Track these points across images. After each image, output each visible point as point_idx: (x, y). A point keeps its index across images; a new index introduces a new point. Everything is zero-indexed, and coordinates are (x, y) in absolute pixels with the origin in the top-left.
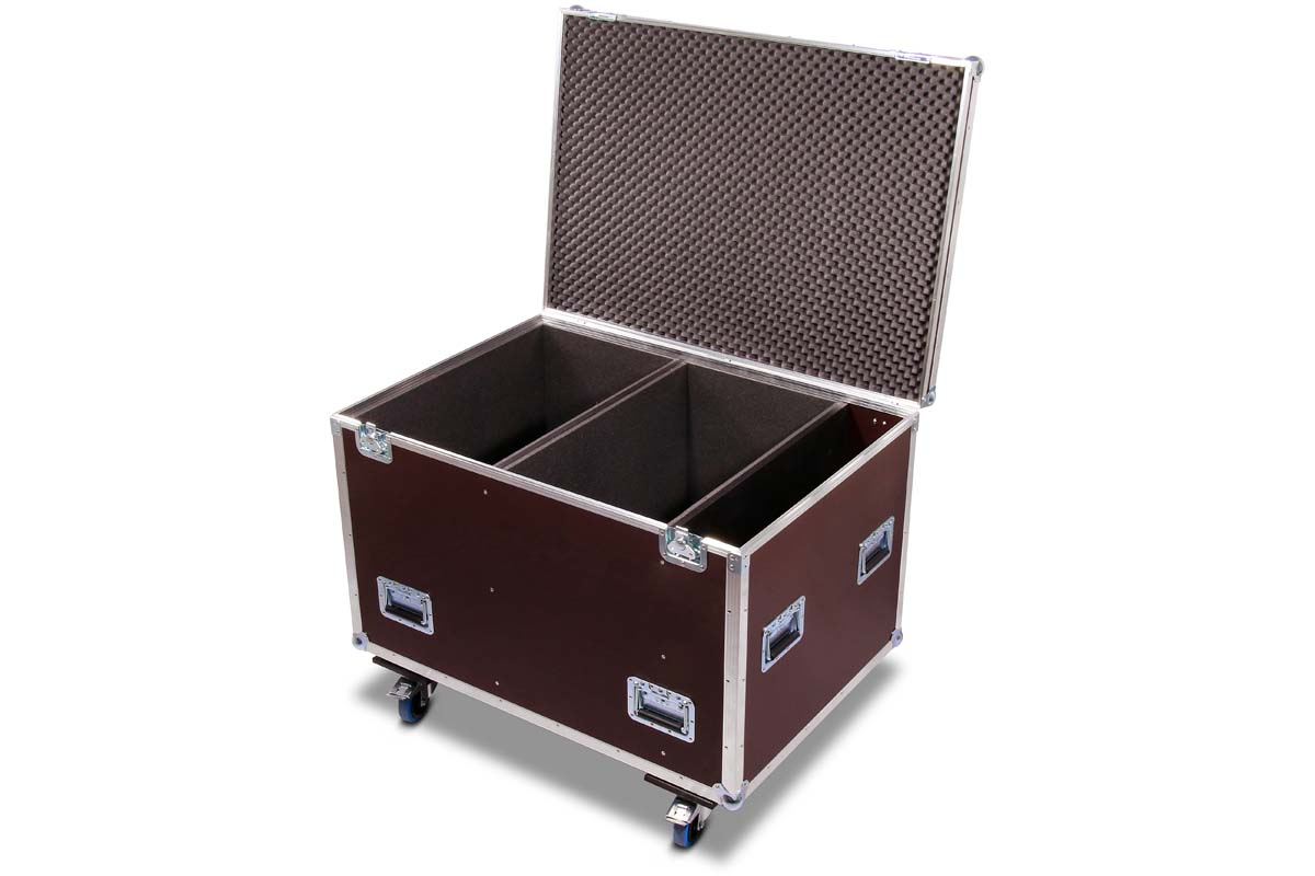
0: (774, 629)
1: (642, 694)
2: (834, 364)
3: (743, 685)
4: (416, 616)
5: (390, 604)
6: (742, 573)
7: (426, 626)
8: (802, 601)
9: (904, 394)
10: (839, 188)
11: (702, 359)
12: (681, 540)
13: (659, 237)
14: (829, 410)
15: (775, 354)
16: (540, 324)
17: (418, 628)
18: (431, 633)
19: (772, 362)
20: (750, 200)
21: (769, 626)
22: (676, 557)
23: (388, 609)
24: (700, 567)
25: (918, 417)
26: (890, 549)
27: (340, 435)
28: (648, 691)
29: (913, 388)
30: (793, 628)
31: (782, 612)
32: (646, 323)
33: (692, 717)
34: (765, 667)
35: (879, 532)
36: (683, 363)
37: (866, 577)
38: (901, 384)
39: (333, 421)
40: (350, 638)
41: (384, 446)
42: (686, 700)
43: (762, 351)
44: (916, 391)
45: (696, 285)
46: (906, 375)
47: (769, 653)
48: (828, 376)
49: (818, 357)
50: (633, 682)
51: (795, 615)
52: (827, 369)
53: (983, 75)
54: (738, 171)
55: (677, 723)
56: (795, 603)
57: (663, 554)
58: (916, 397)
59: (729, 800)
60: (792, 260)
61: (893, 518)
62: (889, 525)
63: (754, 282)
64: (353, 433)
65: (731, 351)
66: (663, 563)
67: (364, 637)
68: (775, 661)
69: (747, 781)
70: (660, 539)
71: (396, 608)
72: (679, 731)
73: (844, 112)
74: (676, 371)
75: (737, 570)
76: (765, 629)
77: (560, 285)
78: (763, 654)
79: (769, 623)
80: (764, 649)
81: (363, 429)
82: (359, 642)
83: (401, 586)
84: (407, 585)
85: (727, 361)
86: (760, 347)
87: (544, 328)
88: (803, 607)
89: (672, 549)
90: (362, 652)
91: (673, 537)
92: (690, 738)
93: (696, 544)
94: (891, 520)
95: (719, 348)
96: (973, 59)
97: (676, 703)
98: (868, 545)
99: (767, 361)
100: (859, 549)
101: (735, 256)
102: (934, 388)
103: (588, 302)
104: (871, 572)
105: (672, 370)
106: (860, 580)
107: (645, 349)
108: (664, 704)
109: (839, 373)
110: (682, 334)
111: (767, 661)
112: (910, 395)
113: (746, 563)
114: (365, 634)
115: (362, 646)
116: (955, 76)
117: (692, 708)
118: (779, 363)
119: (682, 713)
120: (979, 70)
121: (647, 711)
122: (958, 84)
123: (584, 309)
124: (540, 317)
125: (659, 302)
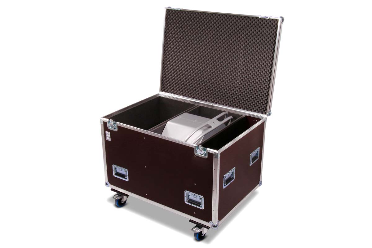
0: (227, 176)
1: (188, 196)
2: (242, 105)
3: (218, 192)
4: (123, 176)
5: (116, 173)
6: (218, 158)
7: (126, 179)
8: (234, 168)
9: (262, 113)
10: (243, 55)
11: (205, 104)
12: (201, 149)
13: (192, 70)
14: (241, 117)
15: (225, 103)
16: (158, 96)
17: (124, 179)
18: (128, 181)
19: (224, 105)
20: (218, 59)
21: (226, 175)
22: (199, 154)
23: (115, 174)
24: (206, 157)
25: (266, 119)
26: (259, 156)
27: (103, 123)
28: (191, 195)
29: (265, 111)
30: (232, 177)
31: (229, 171)
32: (189, 95)
33: (203, 202)
34: (224, 187)
35: (256, 151)
36: (199, 106)
37: (252, 164)
38: (261, 110)
39: (101, 120)
40: (104, 183)
41: (115, 126)
42: (201, 197)
43: (222, 102)
44: (266, 112)
45: (203, 84)
46: (263, 107)
47: (225, 183)
48: (240, 108)
49: (238, 103)
50: (186, 192)
51: (233, 173)
52: (240, 106)
53: (284, 22)
54: (215, 51)
55: (198, 204)
56: (233, 169)
57: (195, 154)
58: (265, 113)
59: (214, 226)
60: (230, 76)
61: (259, 147)
62: (258, 149)
63: (219, 82)
64: (106, 123)
65: (213, 102)
66: (195, 156)
67: (108, 183)
68: (227, 186)
69: (219, 221)
70: (195, 149)
71: (118, 174)
72: (199, 206)
73: (245, 33)
74: (197, 108)
75: (217, 157)
76: (224, 176)
77: (164, 85)
78: (224, 183)
79: (225, 174)
80: (224, 181)
81: (109, 122)
82: (107, 184)
83: (119, 167)
84: (121, 167)
85: (212, 105)
86: (221, 101)
87: (160, 97)
88: (235, 170)
89: (198, 152)
90: (108, 187)
91: (198, 149)
92: (203, 208)
93: (204, 150)
94: (259, 148)
95: (209, 101)
96: (281, 17)
97: (199, 198)
98: (253, 154)
99: (223, 104)
100: (250, 155)
101: (214, 75)
102: (271, 111)
103: (172, 90)
104: (254, 163)
105: (196, 107)
106: (251, 165)
107: (188, 102)
108: (195, 198)
109: (244, 107)
110: (199, 98)
111: (225, 185)
112: (264, 113)
113: (219, 155)
114: (109, 182)
115: (108, 186)
116: (276, 22)
117: (203, 199)
118: (226, 105)
119: (200, 201)
120: (283, 20)
121: (190, 201)
122: (277, 24)
123: (171, 92)
124: (158, 94)
125: (192, 89)
